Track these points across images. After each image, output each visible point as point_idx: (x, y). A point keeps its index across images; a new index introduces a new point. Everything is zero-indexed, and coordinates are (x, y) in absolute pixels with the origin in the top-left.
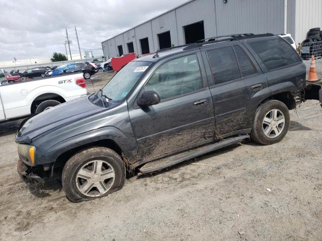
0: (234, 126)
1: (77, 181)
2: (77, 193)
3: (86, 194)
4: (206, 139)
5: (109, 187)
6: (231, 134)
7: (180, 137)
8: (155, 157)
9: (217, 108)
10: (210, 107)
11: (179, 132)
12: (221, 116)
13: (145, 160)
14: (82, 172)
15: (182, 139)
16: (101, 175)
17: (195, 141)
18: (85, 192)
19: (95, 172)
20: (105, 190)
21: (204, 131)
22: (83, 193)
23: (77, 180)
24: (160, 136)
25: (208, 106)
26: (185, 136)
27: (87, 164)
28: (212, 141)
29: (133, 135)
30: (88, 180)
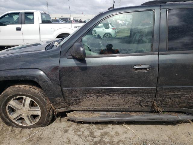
0: (181, 103)
1: (7, 109)
2: (7, 118)
3: (14, 121)
4: (142, 107)
5: (35, 121)
6: (176, 109)
7: (110, 98)
8: (82, 108)
9: (162, 79)
10: (153, 75)
11: (109, 92)
12: (165, 89)
13: (72, 108)
14: (12, 103)
15: (113, 100)
16: (29, 110)
17: (129, 105)
18: (14, 119)
19: (24, 106)
20: (31, 123)
21: (140, 99)
22: (12, 119)
23: (7, 107)
24: (88, 91)
25: (151, 74)
26: (117, 98)
27: (17, 97)
28: (149, 110)
29: (59, 84)
30: (17, 110)
